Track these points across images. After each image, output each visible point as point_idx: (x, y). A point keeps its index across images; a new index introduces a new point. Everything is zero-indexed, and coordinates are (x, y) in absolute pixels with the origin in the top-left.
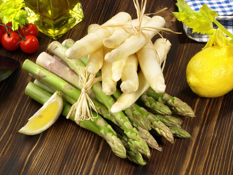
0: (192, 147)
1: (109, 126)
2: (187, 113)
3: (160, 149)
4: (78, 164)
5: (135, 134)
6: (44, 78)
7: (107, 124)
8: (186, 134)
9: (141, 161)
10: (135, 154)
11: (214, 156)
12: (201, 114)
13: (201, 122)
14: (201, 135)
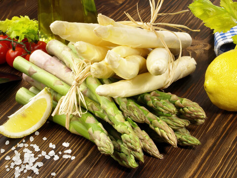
0: (202, 157)
1: (100, 124)
2: (196, 113)
3: (161, 156)
4: (57, 167)
5: (126, 127)
6: (35, 74)
7: (98, 122)
8: (194, 141)
9: (132, 163)
10: (126, 155)
11: (227, 166)
12: (219, 128)
13: (218, 135)
14: (216, 146)
